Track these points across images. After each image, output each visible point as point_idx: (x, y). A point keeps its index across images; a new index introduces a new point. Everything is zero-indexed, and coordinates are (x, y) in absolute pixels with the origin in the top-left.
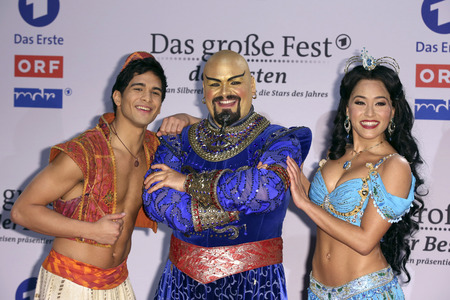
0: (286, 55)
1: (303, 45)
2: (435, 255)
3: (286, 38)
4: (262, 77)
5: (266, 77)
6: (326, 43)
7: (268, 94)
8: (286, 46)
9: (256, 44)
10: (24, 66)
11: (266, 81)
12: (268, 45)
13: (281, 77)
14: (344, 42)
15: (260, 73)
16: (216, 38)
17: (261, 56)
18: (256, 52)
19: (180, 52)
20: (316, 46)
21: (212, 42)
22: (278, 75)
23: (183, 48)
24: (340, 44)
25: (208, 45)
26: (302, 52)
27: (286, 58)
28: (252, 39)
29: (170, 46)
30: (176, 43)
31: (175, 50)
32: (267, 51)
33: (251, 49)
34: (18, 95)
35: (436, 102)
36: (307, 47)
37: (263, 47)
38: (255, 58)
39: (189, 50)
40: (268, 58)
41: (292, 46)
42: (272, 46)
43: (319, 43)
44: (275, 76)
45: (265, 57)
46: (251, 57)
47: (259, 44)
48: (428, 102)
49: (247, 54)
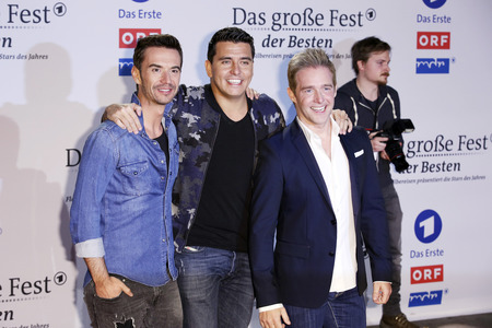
2: (428, 175)
4: (316, 42)
10: (128, 38)
12: (320, 17)
15: (314, 40)
16: (282, 12)
17: (315, 26)
18: (311, 22)
19: (255, 23)
23: (258, 20)
25: (276, 17)
26: (343, 22)
28: (308, 12)
29: (248, 18)
30: (252, 16)
31: (252, 21)
33: (308, 21)
34: (122, 65)
35: (430, 60)
39: (262, 22)
46: (307, 27)
48: (424, 60)
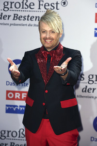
0: (39, 8)
1: (47, 5)
3: (40, 1)
5: (31, 18)
6: (57, 4)
7: (32, 25)
8: (40, 5)
9: (27, 4)
11: (31, 20)
13: (38, 18)
14: (64, 3)
20: (53, 5)
21: (8, 2)
22: (36, 17)
24: (63, 4)
27: (39, 10)
32: (32, 7)
36: (49, 5)
37: (30, 5)
38: (26, 10)
40: (32, 10)
41: (42, 5)
42: (34, 5)
43: (54, 4)
44: (35, 18)
45: (30, 10)
47: (28, 4)
49: (23, 8)
